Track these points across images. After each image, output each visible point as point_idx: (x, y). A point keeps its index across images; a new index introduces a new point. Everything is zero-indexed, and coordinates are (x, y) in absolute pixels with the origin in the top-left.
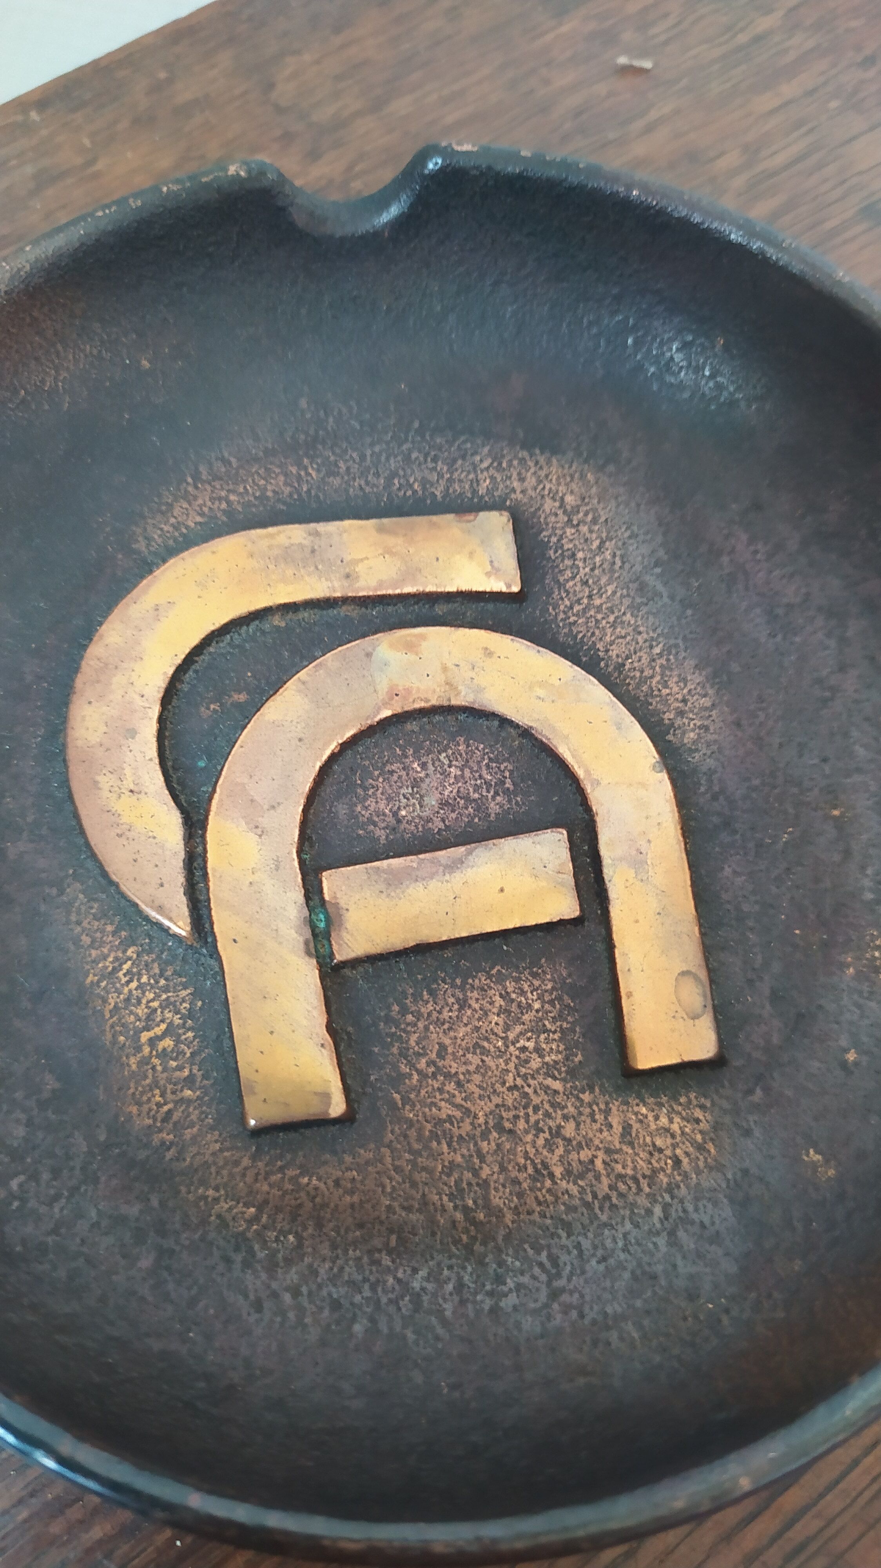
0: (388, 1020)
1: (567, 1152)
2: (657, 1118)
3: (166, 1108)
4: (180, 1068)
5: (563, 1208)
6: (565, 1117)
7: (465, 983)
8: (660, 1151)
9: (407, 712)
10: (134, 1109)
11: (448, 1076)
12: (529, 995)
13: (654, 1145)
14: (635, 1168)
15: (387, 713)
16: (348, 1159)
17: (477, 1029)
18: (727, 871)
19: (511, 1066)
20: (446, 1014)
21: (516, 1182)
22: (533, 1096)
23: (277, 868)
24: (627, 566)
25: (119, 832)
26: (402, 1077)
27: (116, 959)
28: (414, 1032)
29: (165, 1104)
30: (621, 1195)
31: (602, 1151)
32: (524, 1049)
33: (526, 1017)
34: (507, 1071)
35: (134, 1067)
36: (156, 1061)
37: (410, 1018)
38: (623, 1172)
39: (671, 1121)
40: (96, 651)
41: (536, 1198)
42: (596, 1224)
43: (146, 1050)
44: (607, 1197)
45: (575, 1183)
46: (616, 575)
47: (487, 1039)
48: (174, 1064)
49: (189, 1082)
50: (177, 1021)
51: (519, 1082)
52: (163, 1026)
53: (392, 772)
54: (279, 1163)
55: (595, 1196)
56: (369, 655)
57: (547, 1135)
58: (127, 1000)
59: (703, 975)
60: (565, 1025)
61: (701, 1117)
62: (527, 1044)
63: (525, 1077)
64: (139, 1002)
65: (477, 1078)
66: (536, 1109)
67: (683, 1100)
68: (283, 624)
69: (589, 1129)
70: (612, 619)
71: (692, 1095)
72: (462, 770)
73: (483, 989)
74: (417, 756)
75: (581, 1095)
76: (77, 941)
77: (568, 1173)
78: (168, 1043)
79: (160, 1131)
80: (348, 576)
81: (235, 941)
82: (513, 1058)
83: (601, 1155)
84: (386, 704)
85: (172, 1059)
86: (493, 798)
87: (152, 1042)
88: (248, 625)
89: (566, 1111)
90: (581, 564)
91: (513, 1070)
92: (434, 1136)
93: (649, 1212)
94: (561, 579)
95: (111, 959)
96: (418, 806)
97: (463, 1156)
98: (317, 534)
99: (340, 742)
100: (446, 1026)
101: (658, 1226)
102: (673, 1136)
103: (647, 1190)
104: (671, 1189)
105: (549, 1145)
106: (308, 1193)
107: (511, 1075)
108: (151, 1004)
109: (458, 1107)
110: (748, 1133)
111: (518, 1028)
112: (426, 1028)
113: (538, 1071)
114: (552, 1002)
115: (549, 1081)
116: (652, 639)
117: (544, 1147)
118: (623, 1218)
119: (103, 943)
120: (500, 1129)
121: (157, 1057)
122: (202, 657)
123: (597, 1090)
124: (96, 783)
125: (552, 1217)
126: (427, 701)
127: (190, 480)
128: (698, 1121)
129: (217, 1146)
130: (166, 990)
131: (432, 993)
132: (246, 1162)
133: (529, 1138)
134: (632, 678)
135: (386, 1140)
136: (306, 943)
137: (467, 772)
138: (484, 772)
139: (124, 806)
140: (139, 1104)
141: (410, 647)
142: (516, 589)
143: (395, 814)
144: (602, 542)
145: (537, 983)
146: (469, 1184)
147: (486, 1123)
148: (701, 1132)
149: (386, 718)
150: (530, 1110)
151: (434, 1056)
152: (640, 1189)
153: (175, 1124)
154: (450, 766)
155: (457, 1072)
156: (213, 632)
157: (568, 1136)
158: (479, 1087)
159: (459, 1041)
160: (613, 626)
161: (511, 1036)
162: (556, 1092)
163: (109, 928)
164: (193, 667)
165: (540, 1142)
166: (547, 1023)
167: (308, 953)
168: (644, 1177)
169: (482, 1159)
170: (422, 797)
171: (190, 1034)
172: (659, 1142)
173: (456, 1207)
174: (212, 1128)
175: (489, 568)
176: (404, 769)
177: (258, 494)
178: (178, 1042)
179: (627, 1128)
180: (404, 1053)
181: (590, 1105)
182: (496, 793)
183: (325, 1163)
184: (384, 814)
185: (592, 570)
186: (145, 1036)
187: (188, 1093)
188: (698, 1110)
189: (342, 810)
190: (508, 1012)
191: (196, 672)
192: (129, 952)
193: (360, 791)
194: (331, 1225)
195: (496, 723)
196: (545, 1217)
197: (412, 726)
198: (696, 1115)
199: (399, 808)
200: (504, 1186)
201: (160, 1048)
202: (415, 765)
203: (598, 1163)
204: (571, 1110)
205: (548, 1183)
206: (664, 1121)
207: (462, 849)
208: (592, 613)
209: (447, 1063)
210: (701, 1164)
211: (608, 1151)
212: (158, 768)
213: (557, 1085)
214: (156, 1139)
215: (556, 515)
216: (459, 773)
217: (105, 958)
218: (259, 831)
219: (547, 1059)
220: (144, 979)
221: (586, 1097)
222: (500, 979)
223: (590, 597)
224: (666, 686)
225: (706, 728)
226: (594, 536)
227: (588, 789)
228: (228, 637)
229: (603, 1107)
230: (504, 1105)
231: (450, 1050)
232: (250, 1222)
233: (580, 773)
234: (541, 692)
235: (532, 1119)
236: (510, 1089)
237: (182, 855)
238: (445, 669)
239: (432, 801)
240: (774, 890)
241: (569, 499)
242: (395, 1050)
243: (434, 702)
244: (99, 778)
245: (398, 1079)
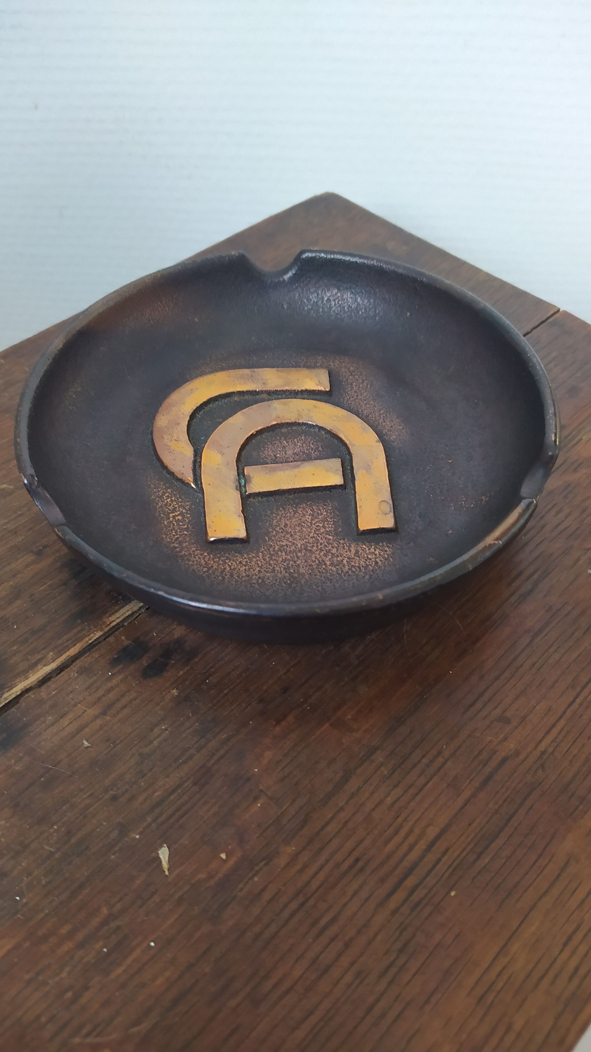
0: (266, 515)
1: (332, 557)
2: (369, 549)
3: (176, 536)
4: (184, 525)
5: (329, 574)
6: (333, 547)
7: (297, 505)
8: (370, 559)
9: (282, 423)
10: (164, 536)
11: (287, 533)
12: (322, 510)
13: (368, 557)
14: (359, 564)
15: (275, 423)
16: (245, 556)
17: (300, 519)
18: (405, 477)
19: (313, 531)
20: (288, 515)
21: (311, 565)
22: (320, 540)
23: (228, 464)
24: (372, 388)
25: (170, 451)
26: (269, 532)
27: (163, 492)
28: (276, 519)
29: (177, 535)
30: (353, 572)
31: (346, 558)
32: (318, 526)
33: (320, 517)
34: (311, 532)
35: (166, 524)
36: (175, 523)
37: (274, 515)
38: (355, 565)
39: (375, 550)
40: (168, 401)
41: (319, 571)
42: (342, 580)
43: (171, 519)
44: (347, 572)
45: (334, 567)
46: (368, 390)
47: (304, 523)
48: (181, 524)
49: (187, 529)
50: (184, 511)
51: (315, 535)
52: (179, 512)
53: (275, 444)
54: (218, 555)
55: (342, 571)
56: (269, 406)
57: (325, 552)
58: (166, 504)
59: (391, 502)
60: (335, 520)
61: (388, 550)
62: (320, 525)
63: (318, 534)
64: (170, 505)
65: (299, 534)
66: (321, 544)
67: (381, 544)
68: (238, 400)
69: (341, 551)
70: (365, 402)
71: (384, 543)
72: (302, 444)
73: (304, 508)
74: (285, 439)
75: (340, 541)
76: (149, 487)
77: (332, 564)
78: (180, 517)
79: (174, 543)
80: (264, 383)
81: (209, 484)
82: (314, 528)
83: (346, 559)
84: (274, 420)
85: (181, 522)
86: (314, 453)
87: (174, 517)
88: (225, 399)
89: (333, 545)
90: (354, 387)
91: (313, 532)
92: (280, 550)
93: (364, 577)
94: (346, 390)
95: (161, 492)
96: (284, 454)
97: (291, 557)
98: (254, 371)
99: (256, 430)
100: (288, 518)
101: (367, 581)
102: (376, 555)
103: (364, 571)
104: (373, 571)
105: (325, 555)
106: (228, 565)
107: (312, 533)
108: (175, 506)
109: (290, 542)
110: (406, 555)
111: (317, 520)
112: (280, 518)
113: (323, 533)
114: (331, 513)
115: (327, 536)
116: (381, 409)
117: (323, 555)
118: (353, 578)
119: (159, 487)
120: (306, 549)
121: (175, 521)
122: (206, 408)
123: (346, 540)
124: (163, 437)
125: (324, 577)
126: (290, 419)
127: (208, 359)
128: (386, 551)
129: (195, 549)
130: (181, 502)
131: (283, 508)
132: (206, 554)
133: (317, 552)
134: (372, 420)
135: (261, 551)
136: (236, 487)
137: (304, 445)
138: (311, 445)
139: (173, 445)
140: (167, 535)
141: (285, 404)
142: (328, 389)
143: (275, 456)
144: (363, 381)
145: (325, 507)
146: (292, 566)
147: (301, 547)
148: (387, 554)
149: (274, 425)
150: (319, 544)
151: (282, 527)
152: (360, 570)
153: (179, 541)
154: (298, 442)
155: (291, 532)
156: (212, 398)
157: (333, 552)
158: (300, 536)
159: (293, 523)
160: (366, 404)
161: (313, 522)
162: (330, 539)
163: (162, 483)
164: (203, 410)
165: (322, 553)
166: (328, 519)
167: (237, 489)
168: (363, 567)
169: (298, 558)
170: (286, 451)
171: (189, 515)
172: (370, 556)
173: (286, 572)
174: (193, 543)
175: (318, 383)
176: (280, 443)
177: (233, 364)
178: (183, 518)
179: (357, 552)
180: (271, 525)
181: (343, 544)
182: (315, 451)
183: (237, 556)
184: (271, 455)
185: (359, 388)
186: (171, 515)
187: (185, 532)
188: (387, 548)
189: (255, 454)
190: (313, 515)
191: (204, 412)
192: (168, 491)
193: (262, 449)
194: (236, 575)
195: (317, 430)
196: (322, 577)
197: (284, 430)
198: (386, 549)
199: (277, 454)
200: (306, 566)
201: (177, 519)
202: (285, 442)
203: (345, 562)
204: (336, 545)
205: (324, 567)
206: (372, 550)
207: (300, 462)
208: (358, 400)
209: (287, 529)
210: (386, 564)
211: (349, 558)
212: (186, 434)
213: (331, 537)
214: (172, 545)
215: (346, 373)
216: (301, 445)
217: (159, 491)
218: (222, 454)
219: (327, 529)
220: (173, 498)
221: (342, 541)
222: (311, 505)
223: (357, 396)
224: (385, 422)
225: (400, 435)
226: (360, 379)
227: (350, 447)
228: (217, 402)
229: (348, 545)
230: (308, 542)
231: (289, 525)
232: (204, 572)
233: (347, 442)
234: (335, 419)
235: (319, 547)
236: (311, 537)
237: (193, 459)
238: (298, 411)
239: (290, 452)
240: (423, 483)
241: (351, 368)
242: (267, 524)
243: (293, 420)
244: (165, 436)
245: (268, 533)
